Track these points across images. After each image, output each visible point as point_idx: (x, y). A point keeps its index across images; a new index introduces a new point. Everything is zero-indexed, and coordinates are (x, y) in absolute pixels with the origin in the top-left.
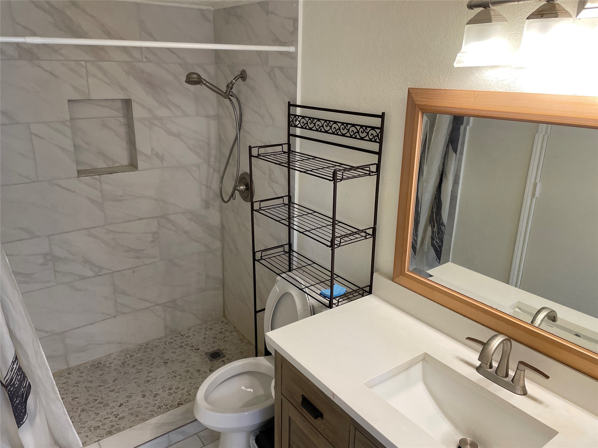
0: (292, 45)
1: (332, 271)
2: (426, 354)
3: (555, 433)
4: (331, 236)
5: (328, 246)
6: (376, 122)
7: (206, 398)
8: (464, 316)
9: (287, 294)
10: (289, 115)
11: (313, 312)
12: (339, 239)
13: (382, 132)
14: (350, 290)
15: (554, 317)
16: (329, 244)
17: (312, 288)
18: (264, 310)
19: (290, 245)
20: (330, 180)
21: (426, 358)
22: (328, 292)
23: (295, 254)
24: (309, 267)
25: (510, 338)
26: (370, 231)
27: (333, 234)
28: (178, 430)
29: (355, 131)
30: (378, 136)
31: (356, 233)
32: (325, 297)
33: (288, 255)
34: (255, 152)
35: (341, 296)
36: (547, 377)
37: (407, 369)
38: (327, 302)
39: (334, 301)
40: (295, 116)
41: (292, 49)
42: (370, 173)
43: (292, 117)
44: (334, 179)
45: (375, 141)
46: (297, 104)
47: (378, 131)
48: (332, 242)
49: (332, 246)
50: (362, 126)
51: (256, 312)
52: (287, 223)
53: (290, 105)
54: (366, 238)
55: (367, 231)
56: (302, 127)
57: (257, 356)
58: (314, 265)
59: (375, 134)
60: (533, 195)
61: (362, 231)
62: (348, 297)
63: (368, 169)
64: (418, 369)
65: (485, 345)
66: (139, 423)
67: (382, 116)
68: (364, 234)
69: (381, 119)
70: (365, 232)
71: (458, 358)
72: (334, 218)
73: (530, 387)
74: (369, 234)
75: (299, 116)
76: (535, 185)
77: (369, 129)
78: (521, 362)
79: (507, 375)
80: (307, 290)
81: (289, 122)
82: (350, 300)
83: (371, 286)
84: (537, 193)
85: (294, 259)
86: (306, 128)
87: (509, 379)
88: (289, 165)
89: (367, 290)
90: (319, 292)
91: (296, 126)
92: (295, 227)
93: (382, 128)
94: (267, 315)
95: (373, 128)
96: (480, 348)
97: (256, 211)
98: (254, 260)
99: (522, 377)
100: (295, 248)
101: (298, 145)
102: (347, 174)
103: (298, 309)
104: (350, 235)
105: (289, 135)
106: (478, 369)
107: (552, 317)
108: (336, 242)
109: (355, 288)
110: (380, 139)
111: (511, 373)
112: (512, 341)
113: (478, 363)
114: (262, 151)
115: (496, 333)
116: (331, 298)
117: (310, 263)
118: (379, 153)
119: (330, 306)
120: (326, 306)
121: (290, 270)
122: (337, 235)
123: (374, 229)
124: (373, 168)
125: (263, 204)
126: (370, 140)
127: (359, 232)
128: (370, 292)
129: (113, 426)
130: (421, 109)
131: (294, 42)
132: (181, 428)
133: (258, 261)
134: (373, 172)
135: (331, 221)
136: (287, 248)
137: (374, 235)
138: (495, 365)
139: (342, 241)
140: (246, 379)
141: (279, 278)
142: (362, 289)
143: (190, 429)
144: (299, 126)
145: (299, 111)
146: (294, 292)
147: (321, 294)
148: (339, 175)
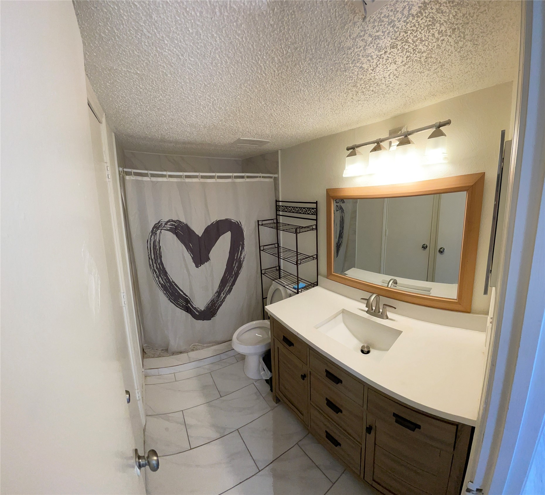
0: (276, 174)
1: (297, 276)
2: (344, 310)
3: (401, 332)
4: (296, 259)
5: (295, 264)
6: (314, 206)
7: (237, 338)
8: (360, 289)
9: (277, 290)
10: (276, 206)
11: (290, 296)
12: (300, 261)
13: (317, 210)
14: (307, 285)
15: (396, 282)
16: (295, 263)
17: (289, 285)
18: (267, 298)
19: (279, 266)
20: (294, 233)
21: (344, 311)
22: (296, 287)
23: (282, 271)
24: (288, 276)
25: (378, 295)
26: (315, 256)
27: (297, 258)
28: (225, 353)
29: (305, 210)
30: (315, 212)
31: (308, 257)
32: (295, 289)
33: (278, 271)
34: (260, 223)
35: (302, 288)
36: (395, 308)
37: (335, 317)
38: (296, 291)
39: (300, 290)
40: (279, 206)
41: (276, 176)
42: (313, 229)
43: (278, 206)
44: (296, 233)
45: (314, 214)
46: (280, 200)
47: (315, 210)
48: (297, 262)
49: (297, 264)
50: (308, 208)
51: (263, 299)
52: (277, 256)
53: (276, 201)
54: (313, 260)
55: (314, 256)
56: (282, 211)
57: (264, 319)
58: (291, 275)
59: (314, 211)
60: (386, 235)
61: (311, 256)
62: (306, 288)
63: (312, 227)
64: (341, 316)
65: (368, 300)
66: (206, 348)
67: (316, 203)
68: (312, 258)
69: (316, 204)
70: (313, 257)
71: (358, 309)
72: (297, 252)
73: (389, 314)
74: (315, 258)
75: (281, 206)
76: (386, 230)
77: (311, 209)
78: (384, 305)
79: (379, 312)
80: (287, 287)
81: (276, 209)
82: (307, 289)
83: (317, 282)
84: (387, 234)
85: (282, 273)
86: (284, 211)
87: (380, 313)
88: (277, 228)
89: (316, 284)
90: (292, 287)
91: (279, 211)
92: (281, 258)
93: (317, 208)
94: (268, 300)
95: (313, 209)
96: (366, 302)
97: (262, 250)
98: (261, 274)
99: (385, 311)
100: (282, 268)
101: (281, 220)
102: (301, 230)
103: (283, 296)
104: (305, 258)
105: (277, 215)
106: (367, 312)
107: (395, 282)
108: (299, 262)
109: (309, 284)
110: (316, 213)
111: (381, 310)
112: (380, 296)
113: (367, 309)
114: (264, 222)
115: (372, 294)
116: (298, 289)
117: (289, 274)
118: (316, 220)
119: (298, 293)
120: (296, 293)
121: (280, 278)
122: (299, 259)
123: (317, 255)
124: (314, 227)
125: (265, 247)
126: (312, 214)
127: (309, 257)
128: (317, 285)
129: (194, 347)
130: (332, 198)
131: (277, 172)
132: (226, 353)
133: (263, 274)
134: (314, 229)
135: (296, 253)
136: (278, 268)
137: (317, 258)
138: (374, 308)
139: (302, 262)
140: (258, 330)
141: (274, 282)
142: (313, 284)
143: (230, 353)
144: (281, 210)
145: (281, 204)
146: (281, 288)
147: (293, 288)
148: (298, 231)
